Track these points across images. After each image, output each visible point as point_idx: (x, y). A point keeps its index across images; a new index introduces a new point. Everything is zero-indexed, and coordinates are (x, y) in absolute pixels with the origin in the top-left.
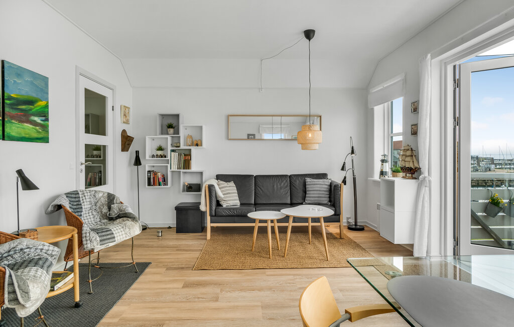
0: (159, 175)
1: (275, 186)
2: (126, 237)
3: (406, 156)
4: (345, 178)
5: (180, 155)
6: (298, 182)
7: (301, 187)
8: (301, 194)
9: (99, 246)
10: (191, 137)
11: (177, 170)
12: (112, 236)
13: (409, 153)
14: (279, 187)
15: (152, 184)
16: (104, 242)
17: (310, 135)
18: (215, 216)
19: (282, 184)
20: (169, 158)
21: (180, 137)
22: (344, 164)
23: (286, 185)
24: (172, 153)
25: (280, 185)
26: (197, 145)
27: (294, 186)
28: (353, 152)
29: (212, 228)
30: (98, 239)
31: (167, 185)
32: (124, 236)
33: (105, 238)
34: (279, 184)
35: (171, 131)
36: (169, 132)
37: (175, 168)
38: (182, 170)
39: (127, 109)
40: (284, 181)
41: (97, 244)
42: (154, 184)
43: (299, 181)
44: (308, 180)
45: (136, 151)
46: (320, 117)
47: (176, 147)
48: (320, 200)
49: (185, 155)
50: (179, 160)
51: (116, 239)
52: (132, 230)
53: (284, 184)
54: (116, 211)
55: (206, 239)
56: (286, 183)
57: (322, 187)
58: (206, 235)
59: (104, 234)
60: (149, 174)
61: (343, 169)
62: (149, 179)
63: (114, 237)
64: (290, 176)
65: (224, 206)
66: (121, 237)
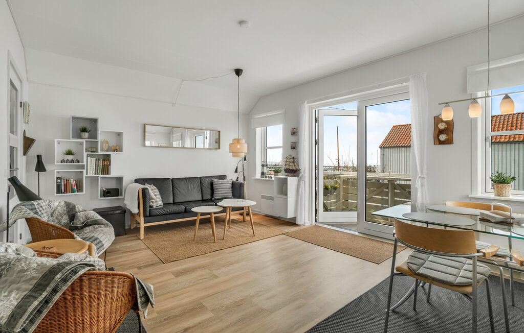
0: (72, 181)
1: (189, 187)
2: (109, 243)
3: (290, 162)
4: (238, 178)
5: (97, 160)
6: (206, 182)
7: (209, 186)
8: (209, 191)
10: (107, 142)
11: (94, 175)
12: (101, 243)
13: (292, 160)
14: (192, 187)
15: (63, 191)
16: (99, 251)
17: (238, 147)
18: (150, 216)
19: (195, 185)
20: (85, 163)
21: (98, 142)
22: (237, 168)
24: (89, 158)
26: (115, 150)
27: (204, 186)
28: (245, 159)
29: (145, 228)
31: (82, 191)
34: (192, 185)
35: (86, 134)
36: (84, 136)
37: (91, 173)
38: (100, 176)
40: (196, 182)
42: (66, 191)
44: (215, 181)
45: (38, 156)
46: (219, 132)
47: (92, 152)
48: (227, 196)
49: (104, 160)
50: (97, 165)
54: (82, 220)
55: (139, 239)
56: (197, 184)
57: (227, 186)
59: (96, 242)
60: (59, 181)
61: (236, 171)
62: (59, 187)
63: (103, 244)
64: (200, 178)
65: (154, 207)
66: (107, 243)
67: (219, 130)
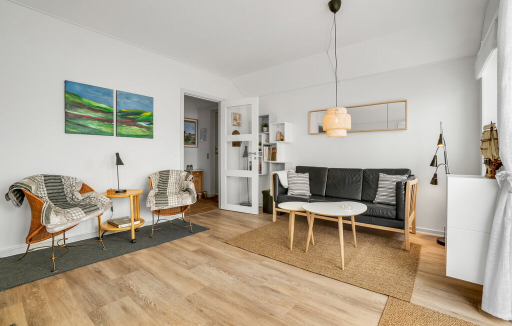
1: (347, 180)
2: (178, 204)
4: (435, 175)
5: (269, 149)
6: (371, 177)
7: (374, 183)
9: (154, 207)
10: (280, 134)
11: (267, 161)
12: (167, 202)
14: (351, 181)
16: (159, 205)
17: (337, 121)
18: (278, 202)
19: (355, 178)
20: (262, 151)
21: (269, 133)
22: (434, 158)
23: (359, 179)
24: (264, 147)
25: (352, 178)
26: (281, 140)
27: (366, 182)
28: (440, 142)
30: (154, 202)
32: (177, 203)
33: (160, 202)
34: (350, 178)
35: (265, 129)
37: (266, 159)
38: (270, 161)
39: (237, 116)
40: (357, 176)
41: (153, 205)
43: (373, 176)
44: (382, 175)
45: (245, 147)
46: (406, 102)
47: (267, 142)
49: (273, 149)
50: (269, 153)
51: (169, 204)
52: (183, 201)
53: (357, 178)
54: (185, 186)
56: (359, 177)
58: (272, 217)
59: (160, 199)
62: (251, 168)
63: (168, 203)
64: (364, 171)
66: (174, 204)
67: (405, 99)
